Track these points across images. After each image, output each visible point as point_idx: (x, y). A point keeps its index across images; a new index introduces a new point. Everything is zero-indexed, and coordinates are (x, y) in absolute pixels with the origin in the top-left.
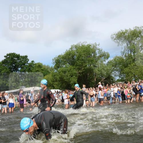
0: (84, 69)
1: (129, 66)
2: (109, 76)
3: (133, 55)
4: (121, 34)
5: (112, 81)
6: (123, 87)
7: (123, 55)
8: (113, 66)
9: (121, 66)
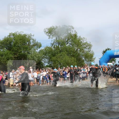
0: (19, 55)
1: (56, 56)
2: (40, 62)
3: (60, 47)
4: (52, 29)
5: (42, 66)
6: (50, 72)
7: (52, 46)
8: (43, 54)
9: (50, 54)
